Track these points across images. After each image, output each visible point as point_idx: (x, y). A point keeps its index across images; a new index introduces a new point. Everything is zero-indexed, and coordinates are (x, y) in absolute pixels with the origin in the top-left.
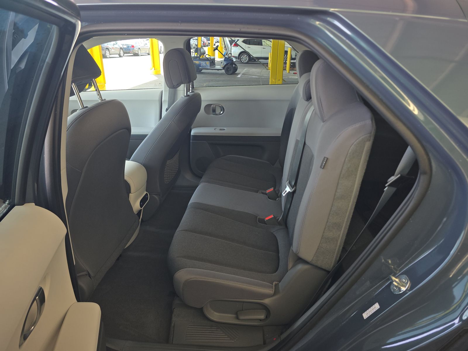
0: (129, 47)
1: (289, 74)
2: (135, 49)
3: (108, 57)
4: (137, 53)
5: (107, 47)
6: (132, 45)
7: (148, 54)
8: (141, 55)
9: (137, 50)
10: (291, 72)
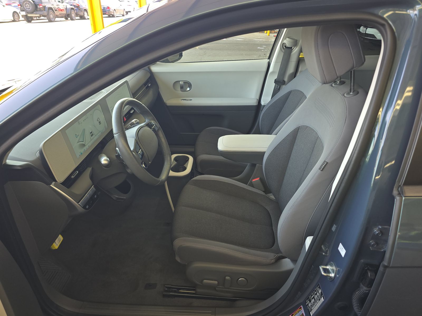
0: (105, 9)
1: (269, 37)
2: (111, 10)
3: (86, 18)
4: (113, 14)
5: (85, 9)
6: (108, 7)
7: (122, 15)
8: (117, 17)
9: (113, 11)
10: (271, 35)
